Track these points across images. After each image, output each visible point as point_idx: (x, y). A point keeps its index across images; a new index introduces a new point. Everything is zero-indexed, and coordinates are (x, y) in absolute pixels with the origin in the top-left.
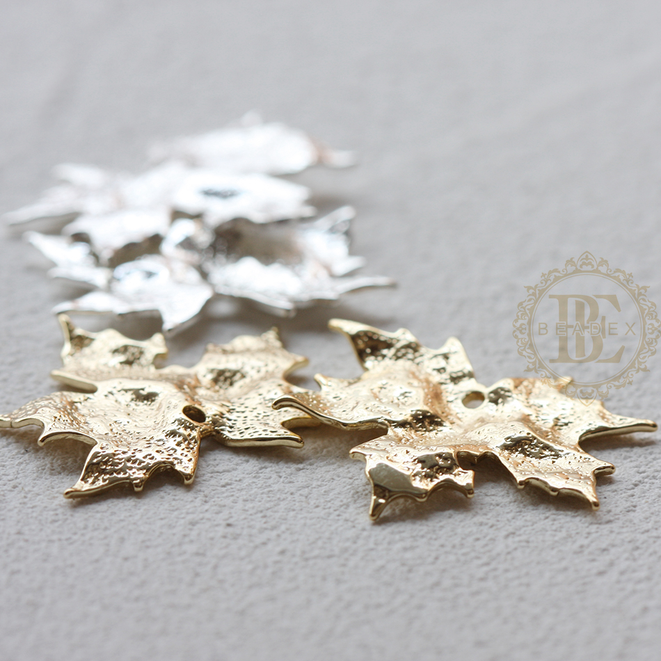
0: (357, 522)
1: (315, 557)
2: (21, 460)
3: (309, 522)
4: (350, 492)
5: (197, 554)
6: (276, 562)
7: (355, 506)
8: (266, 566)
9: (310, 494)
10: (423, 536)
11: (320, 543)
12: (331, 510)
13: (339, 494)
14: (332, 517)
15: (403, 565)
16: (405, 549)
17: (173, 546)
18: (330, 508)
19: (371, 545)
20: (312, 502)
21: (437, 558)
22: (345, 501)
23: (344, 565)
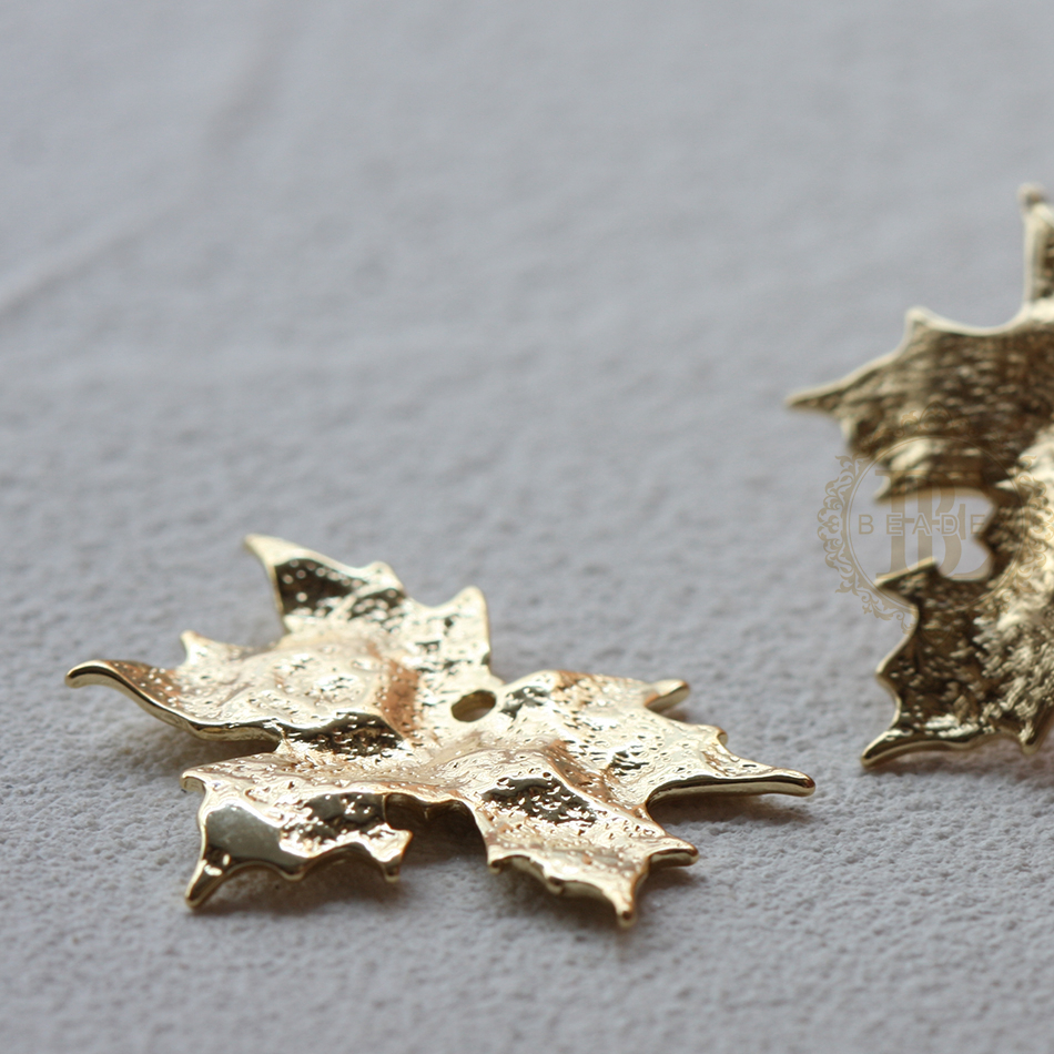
0: (830, 935)
1: (749, 1004)
2: (174, 810)
3: (736, 935)
4: (816, 877)
5: (518, 996)
6: (673, 1013)
7: (826, 904)
8: (652, 1021)
9: (738, 880)
10: (958, 965)
11: (757, 977)
12: (780, 912)
13: (795, 880)
14: (781, 925)
15: (920, 1020)
16: (925, 990)
17: (471, 980)
18: (777, 908)
19: (858, 981)
20: (743, 896)
21: (985, 1008)
22: (806, 895)
23: (805, 1020)
